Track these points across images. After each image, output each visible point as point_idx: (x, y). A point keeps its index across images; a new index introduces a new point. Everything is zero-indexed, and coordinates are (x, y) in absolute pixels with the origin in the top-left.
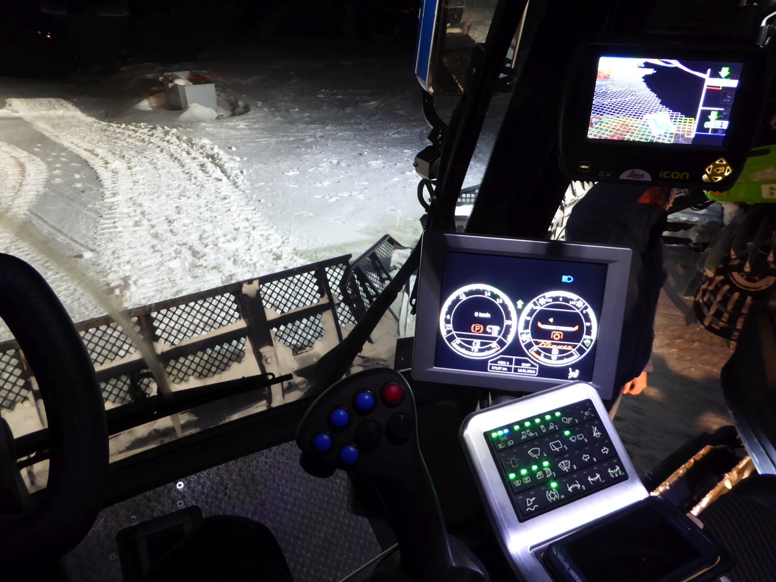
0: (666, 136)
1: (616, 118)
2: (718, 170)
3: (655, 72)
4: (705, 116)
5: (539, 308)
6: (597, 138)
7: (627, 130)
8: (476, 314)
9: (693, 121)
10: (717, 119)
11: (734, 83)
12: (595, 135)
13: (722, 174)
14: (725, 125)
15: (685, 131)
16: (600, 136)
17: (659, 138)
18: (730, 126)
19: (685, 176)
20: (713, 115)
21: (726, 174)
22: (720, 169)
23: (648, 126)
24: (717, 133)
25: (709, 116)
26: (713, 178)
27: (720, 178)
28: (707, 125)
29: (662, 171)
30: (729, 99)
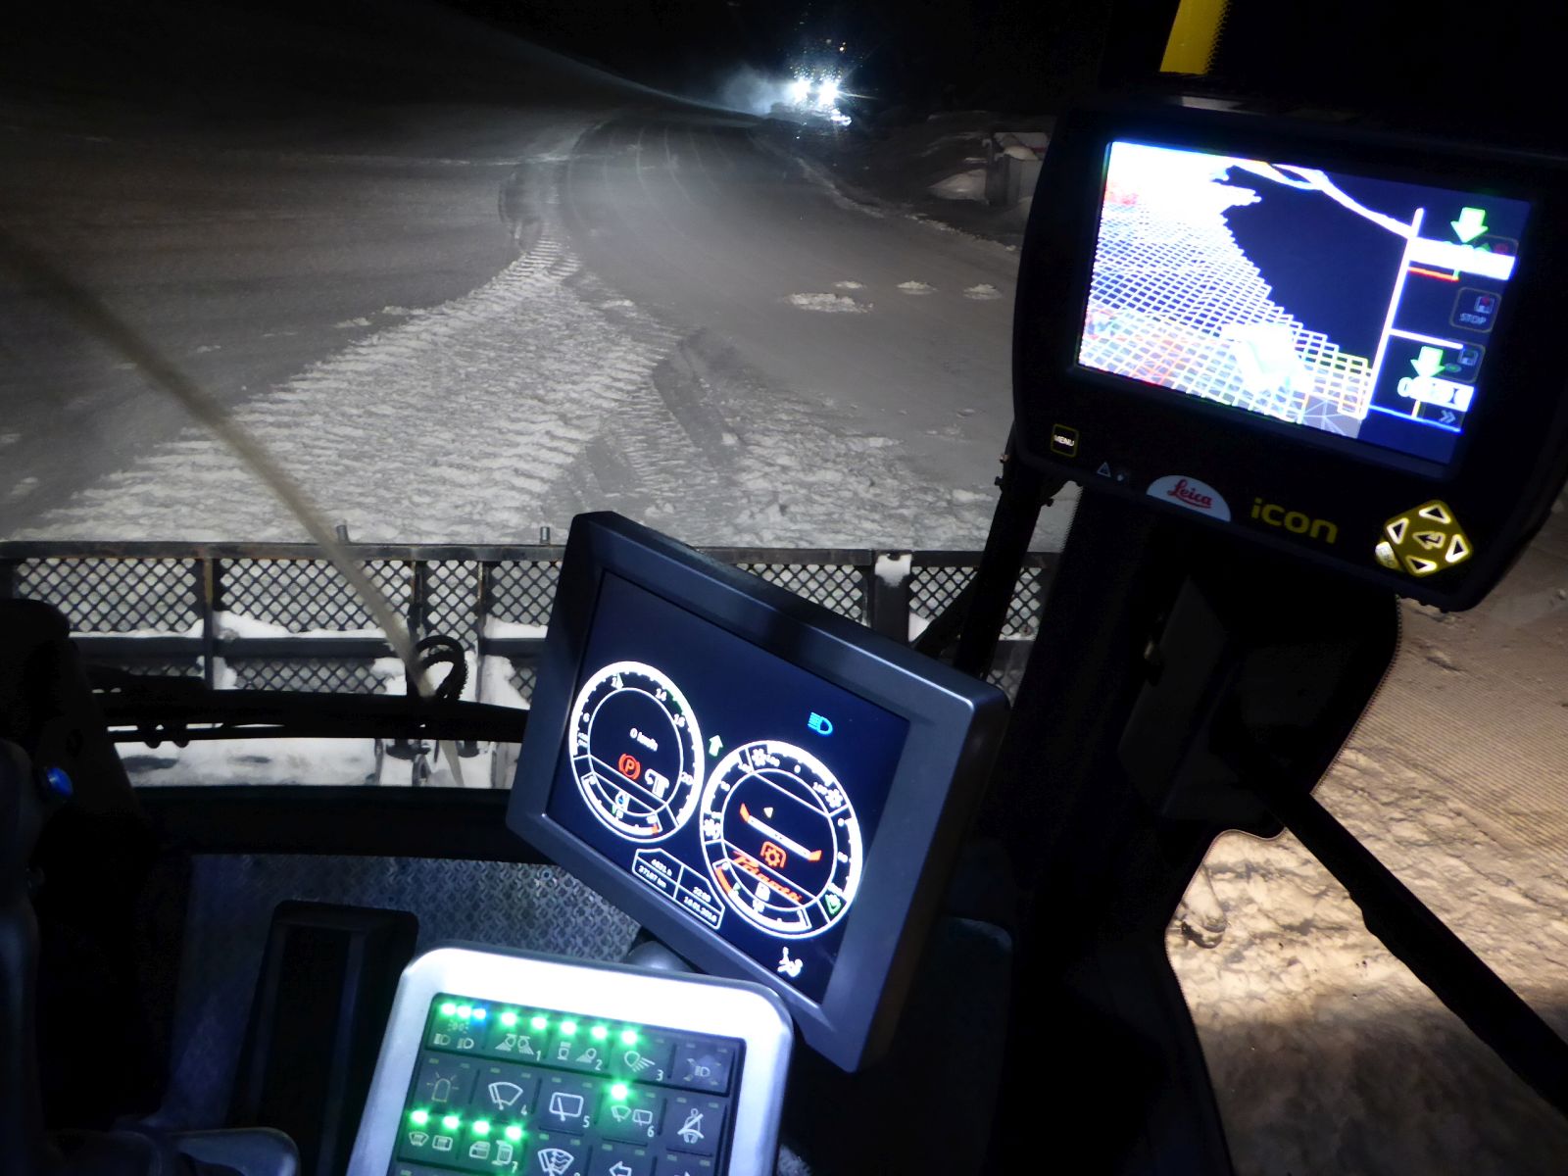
0: (1282, 400)
1: (1150, 321)
2: (1424, 539)
3: (1258, 199)
4: (1401, 360)
5: (749, 771)
6: (1104, 368)
7: (1178, 361)
8: (634, 733)
9: (1364, 368)
10: (1437, 376)
11: (1499, 266)
12: (1099, 360)
13: (1437, 555)
14: (1462, 397)
15: (1337, 395)
16: (1110, 365)
17: (1263, 402)
18: (1475, 403)
19: (1324, 531)
20: (1429, 361)
21: (1452, 557)
22: (1433, 535)
23: (1233, 358)
24: (1436, 419)
25: (1414, 362)
26: (1409, 558)
27: (1430, 566)
28: (1406, 388)
29: (1259, 500)
30: (1481, 315)
